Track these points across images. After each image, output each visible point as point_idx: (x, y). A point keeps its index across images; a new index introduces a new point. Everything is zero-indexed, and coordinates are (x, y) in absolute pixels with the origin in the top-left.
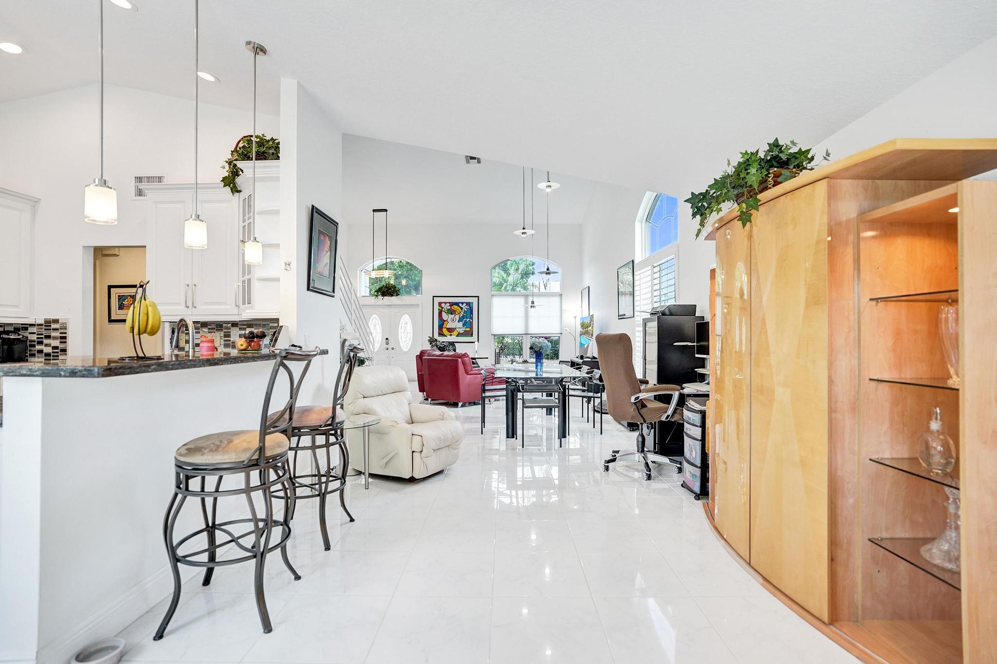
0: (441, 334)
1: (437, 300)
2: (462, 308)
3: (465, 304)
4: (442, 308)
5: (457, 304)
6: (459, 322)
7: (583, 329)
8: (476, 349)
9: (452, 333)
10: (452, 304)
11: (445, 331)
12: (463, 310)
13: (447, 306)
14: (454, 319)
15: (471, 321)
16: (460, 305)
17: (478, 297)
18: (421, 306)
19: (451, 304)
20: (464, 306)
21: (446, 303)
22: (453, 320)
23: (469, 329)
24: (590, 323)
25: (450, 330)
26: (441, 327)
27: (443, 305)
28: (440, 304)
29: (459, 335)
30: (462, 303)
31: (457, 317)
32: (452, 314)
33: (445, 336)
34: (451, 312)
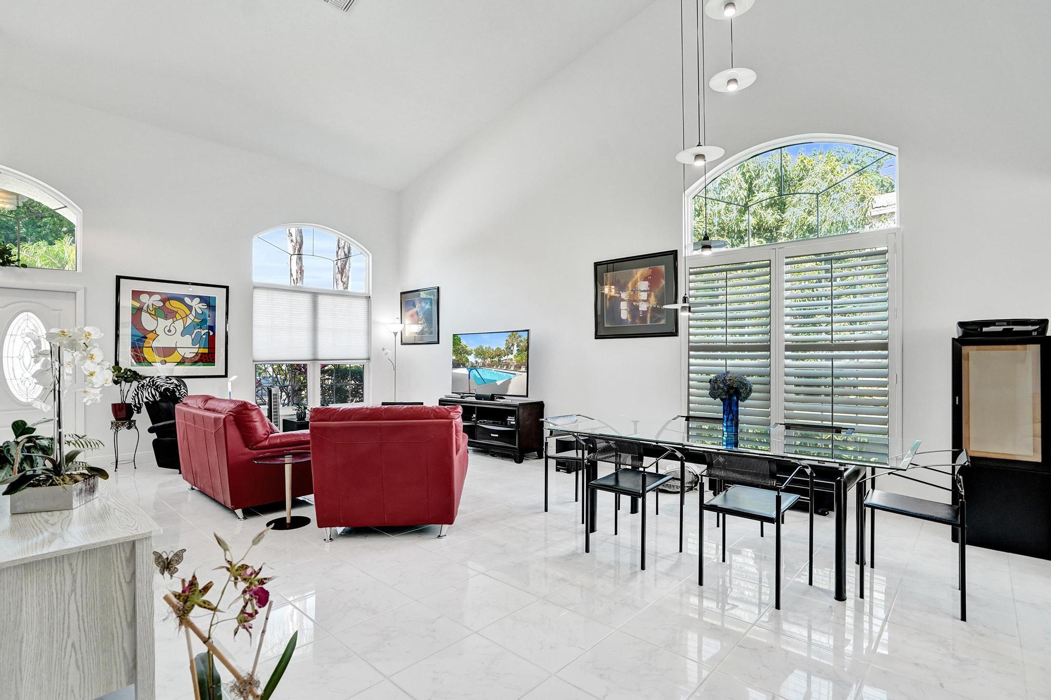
0: (139, 359)
1: (128, 286)
2: (190, 308)
3: (197, 300)
4: (144, 302)
5: (180, 299)
6: (183, 334)
7: (484, 359)
8: (230, 390)
9: (166, 359)
11: (147, 353)
12: (193, 312)
13: (156, 300)
14: (172, 329)
15: (211, 333)
16: (187, 300)
17: (227, 288)
18: (80, 295)
19: (165, 296)
20: (195, 303)
21: (151, 294)
22: (169, 331)
23: (206, 351)
24: (508, 348)
25: (167, 352)
26: (136, 345)
27: (143, 298)
28: (136, 293)
29: (182, 362)
30: (192, 297)
31: (179, 325)
32: (166, 318)
33: (150, 364)
34: (168, 314)
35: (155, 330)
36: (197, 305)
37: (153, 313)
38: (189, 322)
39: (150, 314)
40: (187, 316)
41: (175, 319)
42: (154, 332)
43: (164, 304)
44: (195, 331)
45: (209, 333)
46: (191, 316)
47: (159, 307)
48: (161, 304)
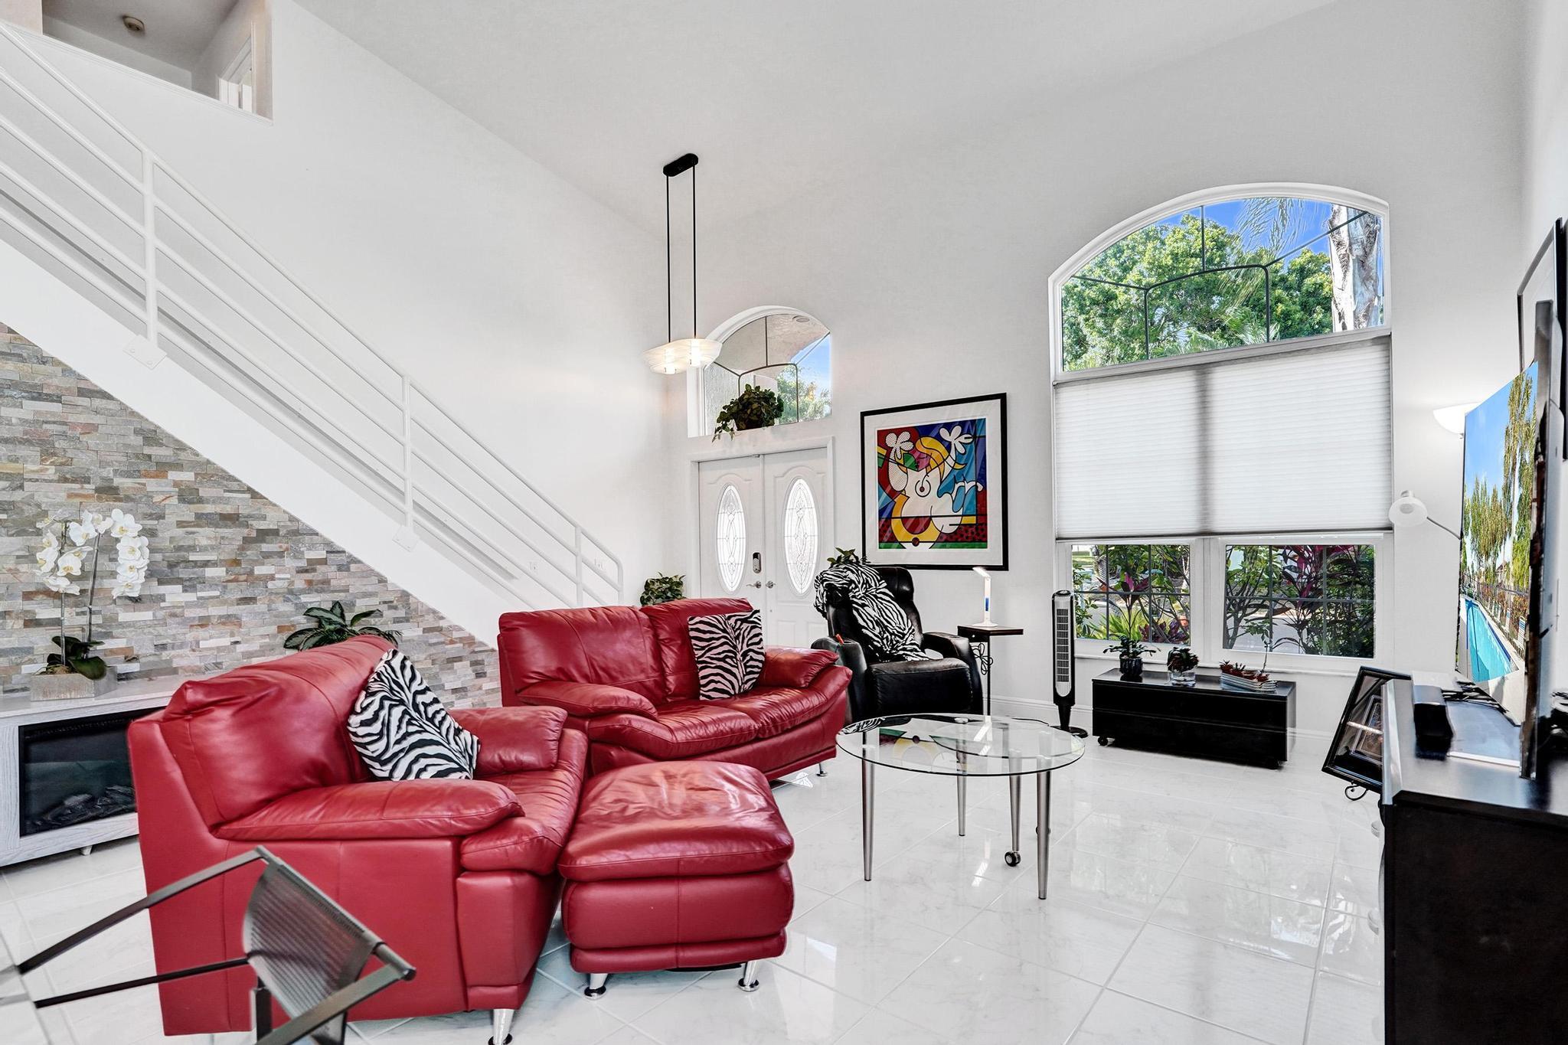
0: (887, 538)
1: (874, 424)
2: (947, 445)
3: (957, 430)
4: (889, 449)
5: (934, 432)
6: (940, 494)
8: (988, 595)
9: (921, 537)
10: (919, 432)
11: (896, 528)
12: (953, 452)
13: (900, 444)
14: (926, 485)
15: (980, 488)
16: (944, 433)
17: (1002, 397)
18: (829, 448)
19: (915, 432)
20: (954, 437)
21: (898, 432)
22: (922, 489)
23: (972, 520)
25: (917, 525)
26: (886, 516)
27: (891, 440)
28: (882, 435)
29: (947, 540)
30: (949, 426)
31: (935, 476)
32: (918, 468)
33: (898, 545)
34: (916, 461)
35: (904, 489)
36: (959, 439)
37: (901, 462)
38: (948, 469)
39: (898, 464)
40: (945, 460)
41: (929, 469)
42: (903, 493)
43: (914, 444)
44: (957, 486)
45: (976, 486)
46: (950, 461)
47: (908, 451)
48: (909, 446)
